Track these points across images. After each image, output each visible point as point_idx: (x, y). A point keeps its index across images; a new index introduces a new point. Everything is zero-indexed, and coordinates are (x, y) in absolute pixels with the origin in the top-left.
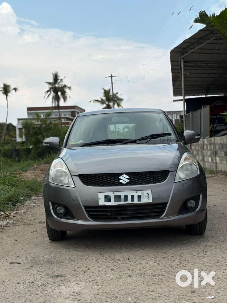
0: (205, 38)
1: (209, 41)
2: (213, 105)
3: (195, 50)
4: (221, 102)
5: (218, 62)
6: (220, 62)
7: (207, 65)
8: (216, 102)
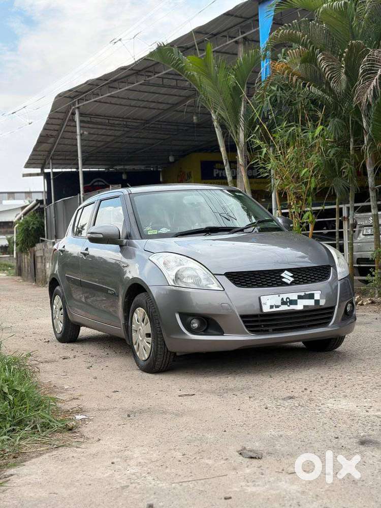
0: (123, 80)
1: (131, 86)
2: (90, 184)
3: (102, 98)
4: (103, 180)
5: (123, 118)
6: (126, 118)
7: (107, 121)
8: (94, 180)
